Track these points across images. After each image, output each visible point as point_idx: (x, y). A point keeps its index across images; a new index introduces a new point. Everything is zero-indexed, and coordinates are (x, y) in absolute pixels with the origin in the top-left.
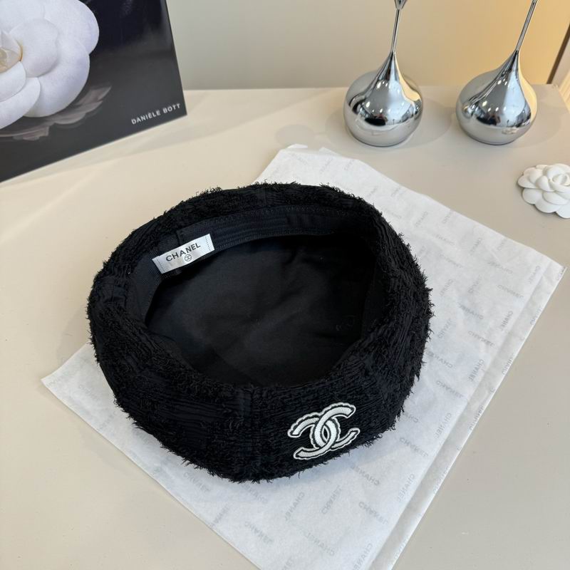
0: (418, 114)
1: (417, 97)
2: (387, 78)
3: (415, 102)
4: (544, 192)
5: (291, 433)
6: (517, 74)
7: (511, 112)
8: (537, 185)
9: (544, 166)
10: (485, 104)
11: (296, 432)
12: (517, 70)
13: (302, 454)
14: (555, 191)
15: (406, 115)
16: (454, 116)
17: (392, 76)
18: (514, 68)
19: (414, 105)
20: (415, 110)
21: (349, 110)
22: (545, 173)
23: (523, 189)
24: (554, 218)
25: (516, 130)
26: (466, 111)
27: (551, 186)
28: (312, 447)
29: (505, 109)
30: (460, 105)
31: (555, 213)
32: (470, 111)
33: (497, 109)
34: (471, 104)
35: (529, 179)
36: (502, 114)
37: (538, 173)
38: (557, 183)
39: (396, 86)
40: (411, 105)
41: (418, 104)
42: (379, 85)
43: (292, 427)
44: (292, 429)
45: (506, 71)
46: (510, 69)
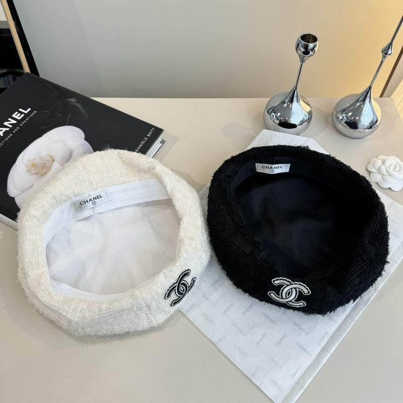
0: (309, 120)
3: (307, 112)
4: (383, 175)
5: (274, 281)
7: (365, 119)
8: (379, 170)
9: (383, 157)
10: (350, 114)
11: (276, 282)
13: (273, 295)
14: (390, 175)
15: (302, 121)
19: (307, 114)
20: (308, 117)
22: (384, 162)
23: (370, 172)
24: (389, 191)
27: (388, 172)
28: (279, 295)
29: (362, 118)
30: (335, 113)
33: (357, 118)
35: (373, 167)
36: (360, 121)
38: (391, 170)
40: (305, 115)
41: (310, 113)
43: (276, 279)
44: (275, 279)
46: (366, 97)
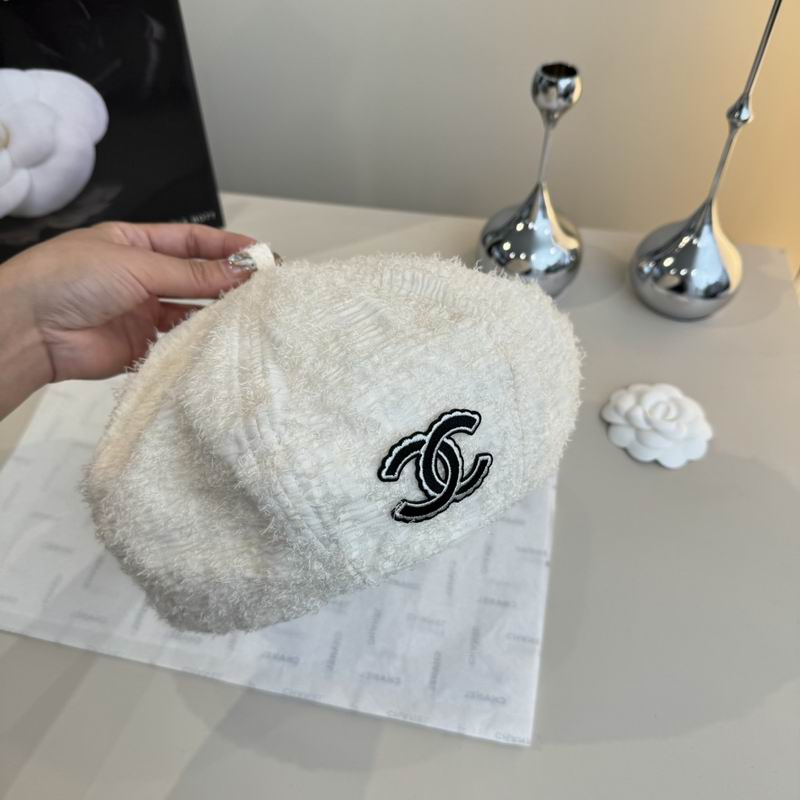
3: (569, 250)
4: (638, 431)
6: (711, 230)
12: (710, 223)
18: (707, 220)
20: (569, 261)
21: (483, 251)
23: (608, 425)
24: (656, 470)
26: (641, 270)
27: (648, 421)
29: (695, 272)
30: (635, 260)
31: (656, 463)
32: (646, 269)
34: (649, 261)
35: (616, 409)
36: (690, 279)
37: (627, 402)
39: (544, 225)
40: (564, 254)
41: (575, 254)
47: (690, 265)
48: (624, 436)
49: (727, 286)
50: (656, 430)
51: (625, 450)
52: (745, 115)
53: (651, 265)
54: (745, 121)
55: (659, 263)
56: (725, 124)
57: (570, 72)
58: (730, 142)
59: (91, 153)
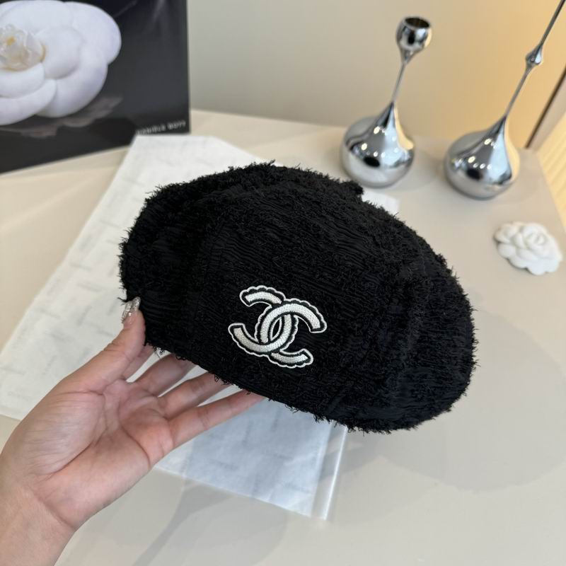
0: (409, 163)
1: (410, 146)
2: (385, 124)
3: (408, 150)
4: (518, 248)
6: (503, 137)
7: (494, 170)
8: (513, 241)
9: (520, 224)
12: (503, 133)
16: (441, 167)
17: (390, 124)
18: (501, 131)
19: (406, 153)
20: (407, 158)
21: (346, 150)
22: (521, 230)
23: (498, 243)
24: (524, 274)
25: (497, 188)
26: (453, 164)
27: (526, 243)
29: (490, 166)
31: (526, 269)
32: (457, 164)
33: (482, 167)
34: (459, 158)
35: (506, 234)
37: (514, 230)
38: (531, 241)
39: (393, 133)
40: (404, 153)
41: (411, 153)
42: (377, 130)
45: (494, 133)
46: (498, 132)
47: (487, 162)
48: (509, 251)
49: (510, 177)
50: (529, 249)
51: (508, 260)
52: (538, 60)
53: (460, 161)
54: (538, 64)
55: (466, 159)
56: (524, 64)
57: (424, 24)
58: (525, 77)
59: (104, 70)
